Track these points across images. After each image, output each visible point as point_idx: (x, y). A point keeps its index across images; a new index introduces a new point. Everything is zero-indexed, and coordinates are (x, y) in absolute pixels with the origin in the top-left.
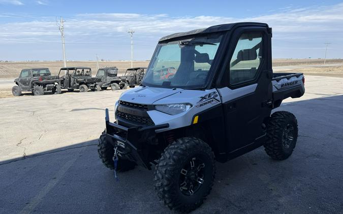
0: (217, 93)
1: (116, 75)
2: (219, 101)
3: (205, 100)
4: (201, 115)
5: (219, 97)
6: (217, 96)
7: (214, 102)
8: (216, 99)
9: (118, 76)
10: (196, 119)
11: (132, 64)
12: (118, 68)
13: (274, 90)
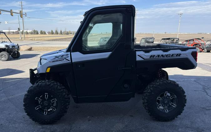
0: (69, 56)
1: (153, 42)
2: (69, 61)
3: (57, 58)
4: (52, 68)
5: (70, 58)
6: (68, 57)
7: (64, 61)
8: (66, 59)
9: (154, 43)
10: (49, 69)
11: (178, 36)
12: (155, 38)
13: (138, 59)
